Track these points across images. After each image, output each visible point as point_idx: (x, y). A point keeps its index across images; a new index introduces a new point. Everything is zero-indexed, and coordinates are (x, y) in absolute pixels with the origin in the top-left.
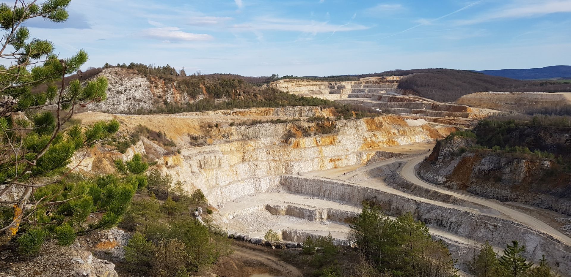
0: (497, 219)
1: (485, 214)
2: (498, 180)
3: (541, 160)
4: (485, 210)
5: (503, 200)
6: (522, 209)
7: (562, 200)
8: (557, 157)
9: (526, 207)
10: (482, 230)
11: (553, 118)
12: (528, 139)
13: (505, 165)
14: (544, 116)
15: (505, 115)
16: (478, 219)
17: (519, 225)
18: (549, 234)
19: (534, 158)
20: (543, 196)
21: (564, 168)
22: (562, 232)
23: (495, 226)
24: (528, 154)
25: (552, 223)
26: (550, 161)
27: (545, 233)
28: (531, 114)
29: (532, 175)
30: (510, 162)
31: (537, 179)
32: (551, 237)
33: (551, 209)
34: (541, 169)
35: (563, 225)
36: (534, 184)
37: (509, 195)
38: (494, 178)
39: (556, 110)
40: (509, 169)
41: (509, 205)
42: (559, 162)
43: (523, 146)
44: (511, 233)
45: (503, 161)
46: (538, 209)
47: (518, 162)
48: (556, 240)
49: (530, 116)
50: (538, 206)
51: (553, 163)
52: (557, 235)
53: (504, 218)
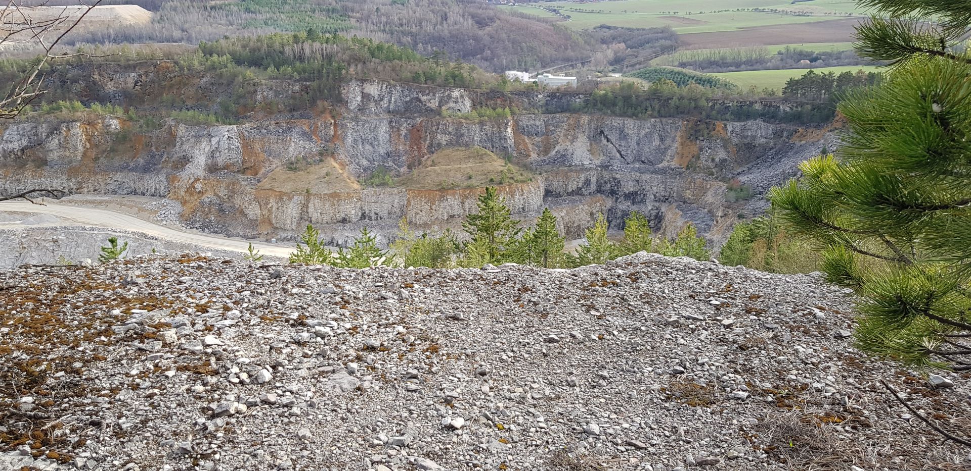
0: (55, 229)
1: (33, 226)
2: (42, 163)
3: (103, 119)
4: (31, 219)
5: (55, 194)
6: (93, 202)
7: (147, 176)
8: (127, 111)
9: (98, 198)
10: (34, 254)
11: (109, 48)
12: (77, 87)
13: (47, 137)
14: (93, 47)
15: (25, 49)
16: (23, 237)
17: (93, 229)
18: (141, 231)
19: (92, 116)
20: (119, 176)
21: (141, 127)
22: (156, 222)
23: (55, 241)
24: (82, 112)
25: (140, 212)
26: (118, 118)
27: (135, 230)
28: (73, 44)
29: (97, 146)
30: (54, 130)
31: (104, 151)
32: (143, 235)
33: (135, 192)
34: (108, 133)
35: (156, 212)
36: (102, 160)
37: (65, 185)
38: (33, 161)
39: (109, 36)
40: (57, 141)
41: (70, 202)
42: (131, 119)
43: (71, 99)
44: (84, 245)
45: (43, 130)
46: (117, 198)
47: (67, 127)
48: (152, 238)
49: (70, 47)
50: (115, 192)
51: (122, 122)
52: (152, 230)
53: (68, 224)
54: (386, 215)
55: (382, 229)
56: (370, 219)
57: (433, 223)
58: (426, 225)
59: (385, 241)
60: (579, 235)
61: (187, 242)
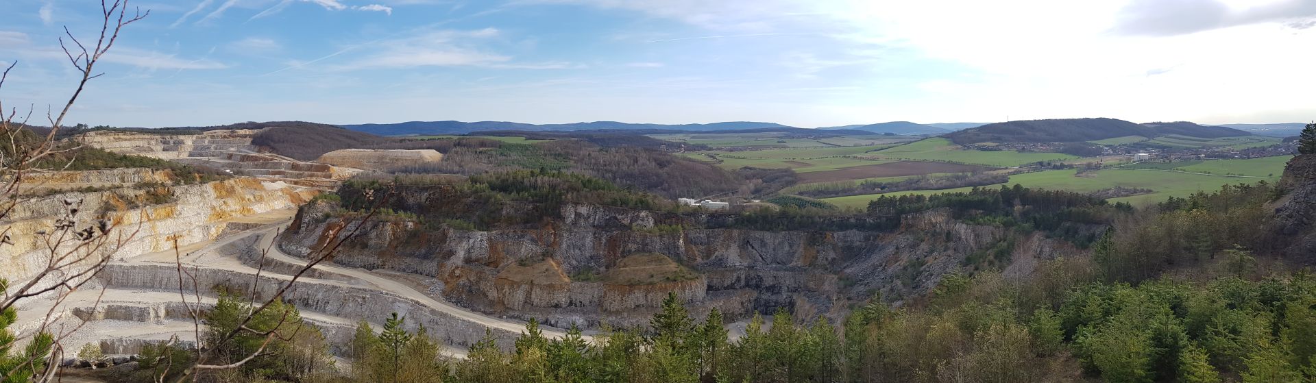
0: (365, 290)
1: (353, 286)
2: (365, 246)
3: (404, 221)
4: (353, 281)
5: (370, 268)
6: (389, 275)
7: (425, 262)
8: (419, 217)
9: (393, 273)
10: (351, 305)
11: (414, 176)
12: (392, 200)
13: (371, 230)
14: (405, 175)
15: (368, 174)
16: (346, 293)
17: (387, 294)
18: (416, 300)
19: (398, 219)
20: (408, 260)
21: (426, 228)
22: (427, 295)
23: (364, 298)
24: (392, 216)
25: (419, 287)
26: (413, 221)
27: (412, 298)
28: (394, 173)
29: (398, 239)
30: (375, 226)
31: (402, 242)
32: (417, 303)
33: (416, 272)
34: (405, 231)
35: (428, 287)
36: (399, 248)
37: (376, 262)
38: (360, 244)
39: (415, 168)
40: (375, 233)
41: (376, 273)
42: (421, 222)
43: (387, 208)
44: (380, 303)
45: (369, 225)
46: (405, 274)
47: (383, 225)
48: (423, 305)
49: (391, 175)
50: (404, 270)
51: (415, 224)
52: (424, 300)
53: (372, 288)
54: (588, 303)
55: (584, 314)
56: (576, 306)
57: (623, 311)
58: (617, 313)
59: (586, 323)
60: (733, 320)
61: (445, 311)
